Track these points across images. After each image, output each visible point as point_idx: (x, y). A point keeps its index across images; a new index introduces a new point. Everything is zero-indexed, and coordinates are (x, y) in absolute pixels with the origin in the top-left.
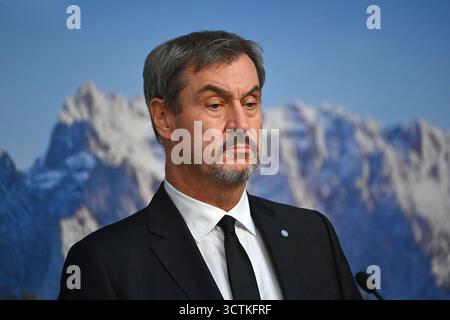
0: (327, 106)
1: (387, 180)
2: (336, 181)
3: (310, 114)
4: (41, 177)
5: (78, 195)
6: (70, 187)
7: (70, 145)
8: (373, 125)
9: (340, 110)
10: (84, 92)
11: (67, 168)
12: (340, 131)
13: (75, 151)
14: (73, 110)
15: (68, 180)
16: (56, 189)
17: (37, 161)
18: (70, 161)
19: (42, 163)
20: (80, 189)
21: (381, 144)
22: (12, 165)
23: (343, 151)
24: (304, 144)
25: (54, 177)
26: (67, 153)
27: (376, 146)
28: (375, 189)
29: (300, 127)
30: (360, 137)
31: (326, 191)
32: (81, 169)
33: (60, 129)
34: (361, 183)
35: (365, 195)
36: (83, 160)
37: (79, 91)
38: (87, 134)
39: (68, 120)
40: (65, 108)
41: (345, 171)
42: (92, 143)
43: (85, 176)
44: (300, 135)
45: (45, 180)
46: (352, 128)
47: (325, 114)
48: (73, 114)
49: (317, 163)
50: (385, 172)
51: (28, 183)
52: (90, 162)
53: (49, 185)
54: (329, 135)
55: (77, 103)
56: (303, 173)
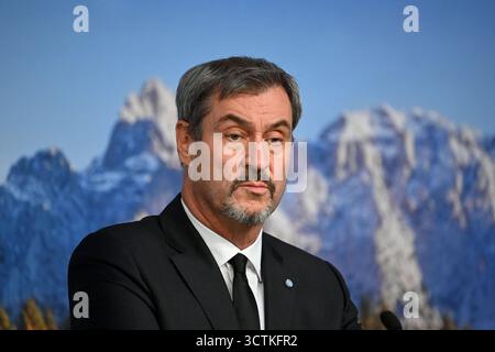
0: (418, 111)
1: (483, 193)
2: (426, 193)
3: (399, 119)
4: (98, 178)
5: (137, 199)
6: (130, 190)
7: (131, 145)
8: (469, 134)
9: (434, 116)
10: (149, 88)
11: (127, 170)
12: (432, 138)
13: (136, 152)
14: (136, 107)
15: (127, 182)
16: (114, 191)
17: (95, 162)
18: (131, 162)
19: (100, 163)
20: (140, 192)
21: (478, 153)
22: (67, 165)
23: (434, 161)
24: (391, 152)
25: (112, 179)
26: (127, 153)
27: (472, 156)
28: (469, 203)
29: (388, 133)
30: (454, 145)
31: (413, 204)
32: (142, 171)
33: (121, 126)
34: (453, 196)
35: (458, 208)
36: (145, 162)
37: (144, 87)
38: (151, 134)
39: (131, 117)
40: (128, 105)
41: (435, 183)
42: (156, 143)
43: (146, 178)
44: (387, 142)
45: (103, 182)
46: (446, 136)
47: (417, 119)
48: (136, 112)
49: (406, 172)
50: (482, 184)
51: (84, 184)
52: (152, 164)
53: (106, 187)
54: (419, 143)
55: (141, 99)
56: (389, 183)
